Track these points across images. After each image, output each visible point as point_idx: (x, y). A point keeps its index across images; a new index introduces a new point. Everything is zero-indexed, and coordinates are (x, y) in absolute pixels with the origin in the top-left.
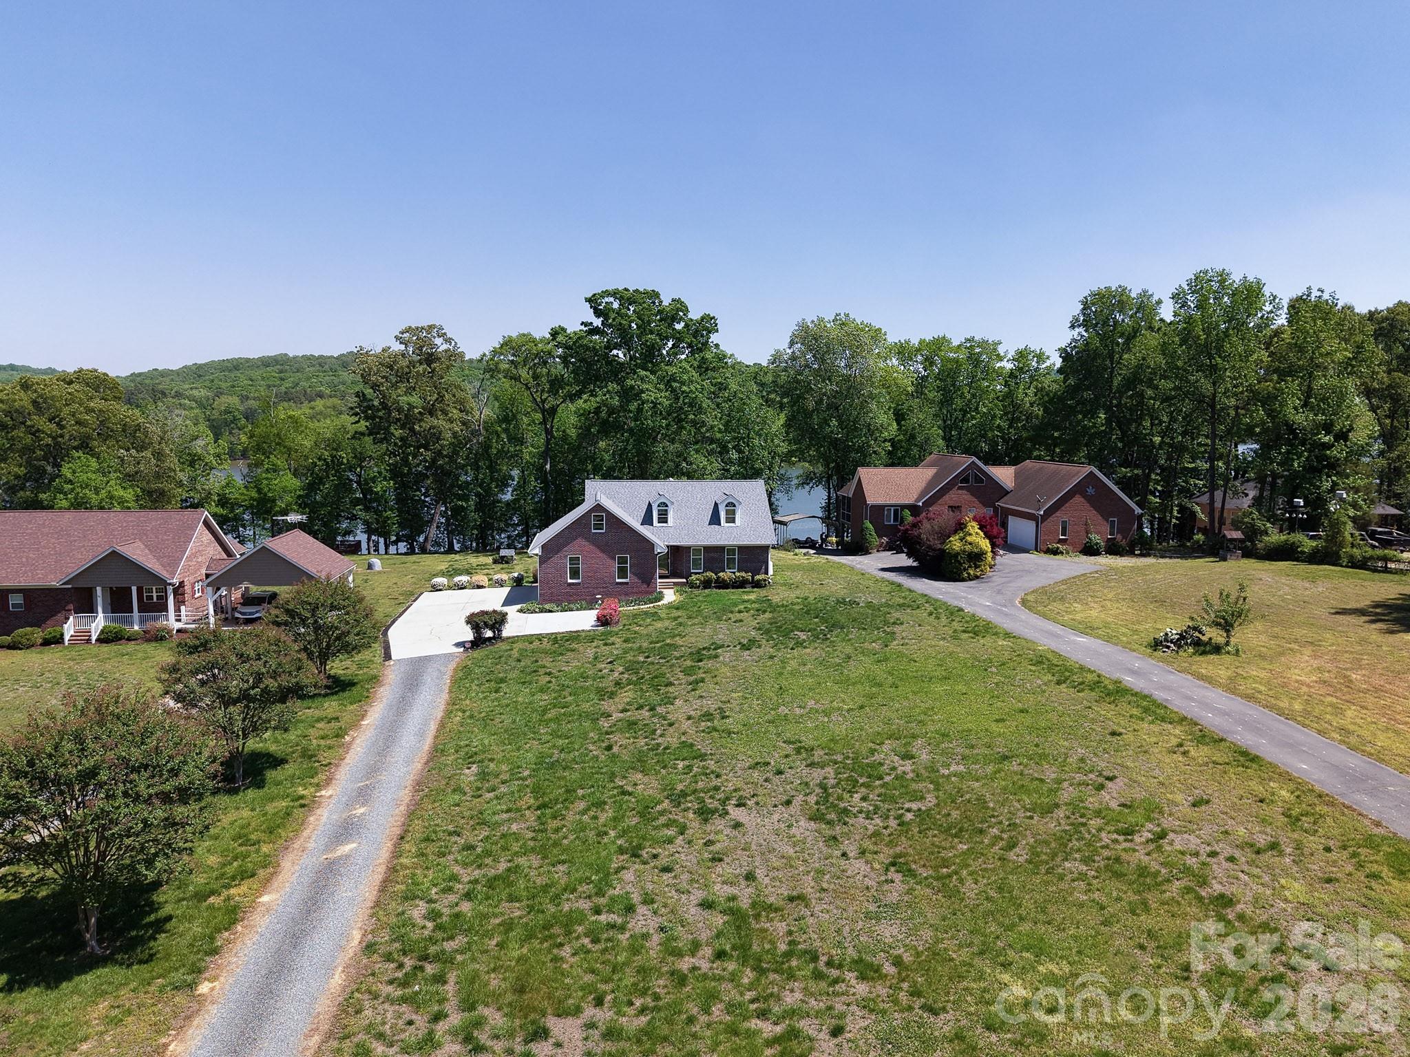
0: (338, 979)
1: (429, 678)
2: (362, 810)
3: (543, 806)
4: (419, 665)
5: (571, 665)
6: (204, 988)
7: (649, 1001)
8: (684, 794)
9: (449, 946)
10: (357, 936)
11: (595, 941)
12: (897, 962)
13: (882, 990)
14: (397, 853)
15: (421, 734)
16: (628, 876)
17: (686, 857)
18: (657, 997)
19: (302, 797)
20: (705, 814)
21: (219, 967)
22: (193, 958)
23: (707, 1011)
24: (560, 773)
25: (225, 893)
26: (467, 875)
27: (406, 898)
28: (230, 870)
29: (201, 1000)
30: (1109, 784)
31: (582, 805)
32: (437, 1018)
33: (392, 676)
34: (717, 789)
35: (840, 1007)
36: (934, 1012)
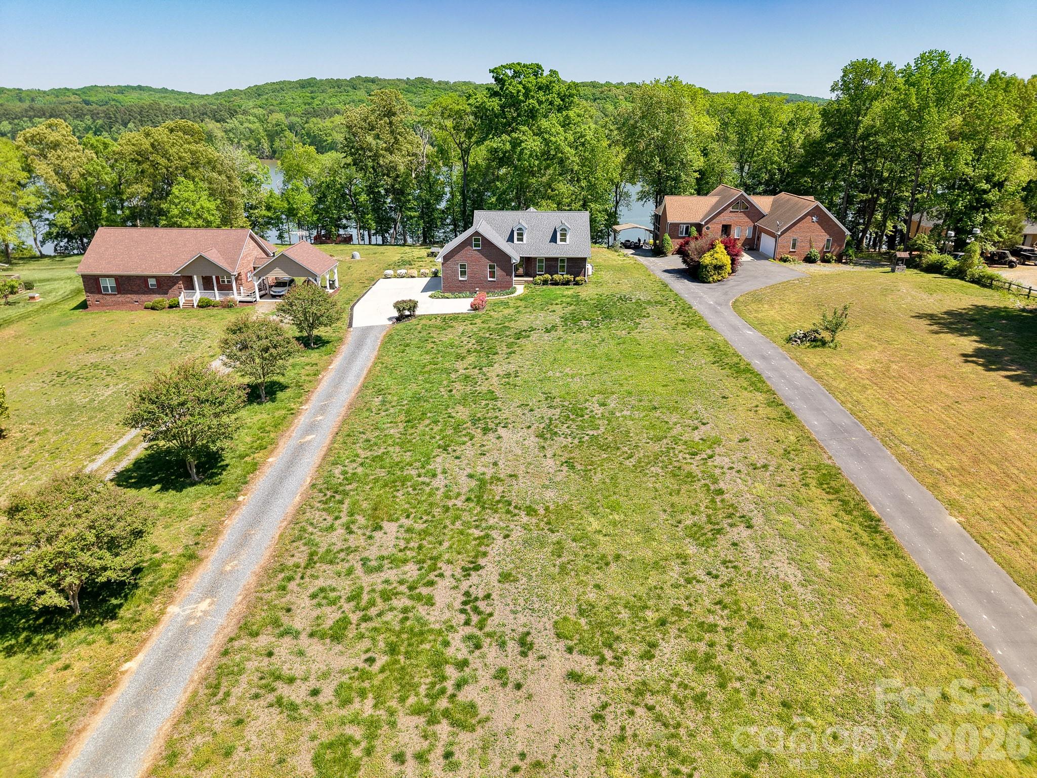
0: (298, 498)
1: (369, 342)
2: (321, 418)
3: (408, 421)
4: (366, 330)
5: (448, 337)
6: (240, 498)
7: (430, 518)
8: (479, 419)
9: (348, 488)
10: (309, 480)
11: (414, 489)
12: (547, 509)
13: (534, 520)
14: (333, 442)
15: (358, 376)
16: (439, 460)
17: (469, 451)
18: (434, 516)
19: (292, 409)
20: (486, 430)
21: (247, 490)
22: (237, 485)
23: (453, 523)
24: (422, 403)
25: (252, 456)
26: (363, 454)
27: (333, 464)
28: (255, 445)
29: (239, 503)
30: (703, 427)
31: (427, 422)
32: (336, 518)
33: (351, 338)
34: (496, 417)
35: (512, 526)
36: (553, 532)
